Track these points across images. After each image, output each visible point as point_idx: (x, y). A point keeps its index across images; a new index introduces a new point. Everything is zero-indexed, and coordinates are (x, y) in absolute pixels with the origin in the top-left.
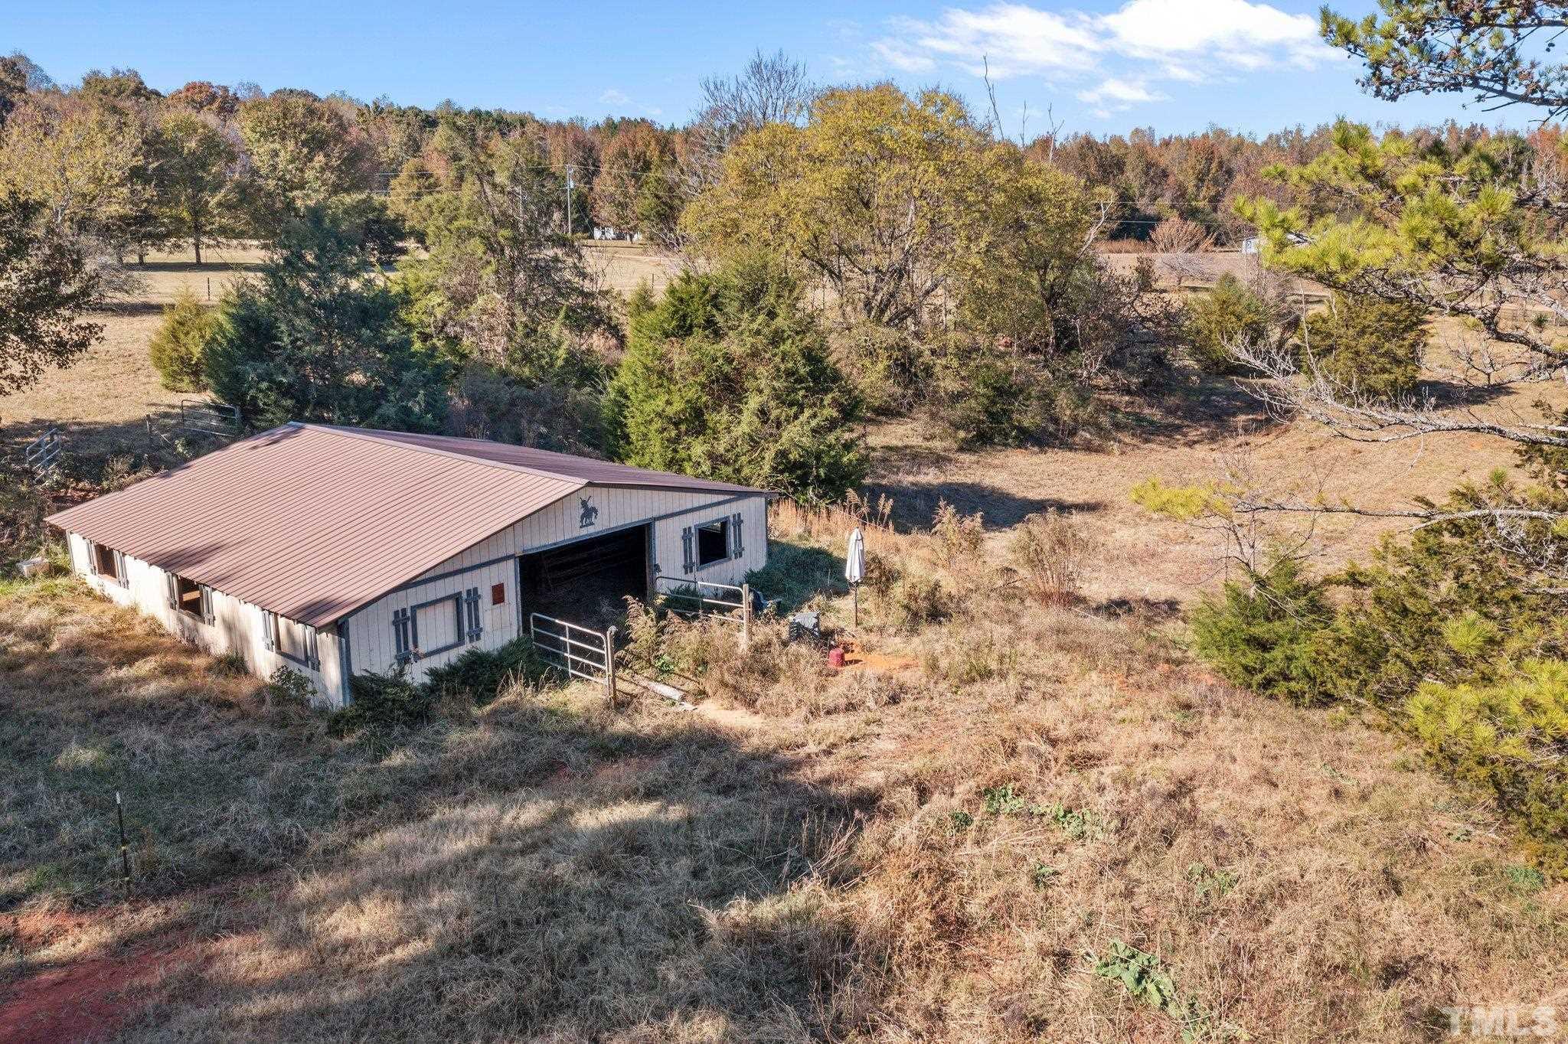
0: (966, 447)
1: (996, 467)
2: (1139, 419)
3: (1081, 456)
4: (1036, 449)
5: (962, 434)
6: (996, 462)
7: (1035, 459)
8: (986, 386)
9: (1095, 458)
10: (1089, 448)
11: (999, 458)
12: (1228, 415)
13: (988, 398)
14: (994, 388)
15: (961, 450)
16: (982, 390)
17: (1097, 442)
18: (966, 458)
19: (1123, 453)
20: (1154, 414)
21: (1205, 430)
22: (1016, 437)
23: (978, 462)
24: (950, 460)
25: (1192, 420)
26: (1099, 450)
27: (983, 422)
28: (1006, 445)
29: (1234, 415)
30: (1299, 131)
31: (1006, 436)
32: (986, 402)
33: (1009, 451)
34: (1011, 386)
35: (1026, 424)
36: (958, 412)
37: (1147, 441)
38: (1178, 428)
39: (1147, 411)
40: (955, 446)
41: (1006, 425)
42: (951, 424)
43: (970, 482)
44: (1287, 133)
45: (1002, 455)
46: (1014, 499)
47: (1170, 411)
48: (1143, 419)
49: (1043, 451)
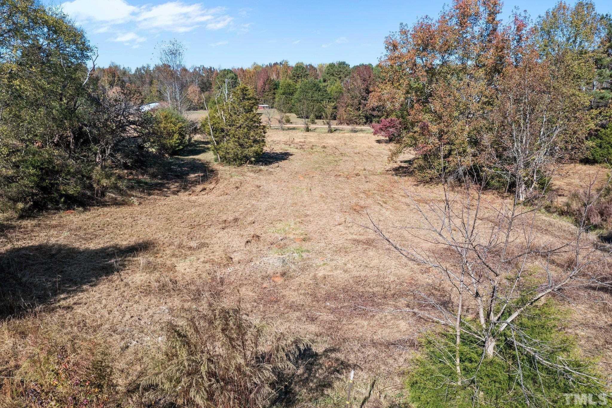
0: (24, 215)
1: (55, 227)
2: (139, 182)
3: (113, 209)
4: (81, 209)
5: (20, 205)
6: (54, 222)
7: (83, 216)
8: (34, 167)
9: (125, 210)
10: (116, 203)
11: (55, 219)
12: (184, 175)
13: (38, 176)
14: (41, 169)
15: (21, 217)
16: (32, 171)
17: (119, 198)
18: (28, 223)
19: (140, 203)
20: (146, 178)
21: (177, 184)
22: (65, 202)
23: (39, 225)
24: (14, 228)
25: (167, 180)
26: (123, 204)
27: (36, 195)
28: (58, 209)
29: (188, 174)
30: (148, 66)
31: (57, 202)
32: (36, 179)
33: (62, 213)
34: (54, 167)
35: (71, 192)
36: (13, 189)
37: (150, 194)
38: (162, 185)
39: (140, 177)
40: (16, 215)
41: (56, 195)
42: (10, 199)
43: (37, 244)
44: (143, 67)
45: (57, 217)
46: (80, 253)
47: (153, 176)
48: (141, 182)
49: (85, 210)
